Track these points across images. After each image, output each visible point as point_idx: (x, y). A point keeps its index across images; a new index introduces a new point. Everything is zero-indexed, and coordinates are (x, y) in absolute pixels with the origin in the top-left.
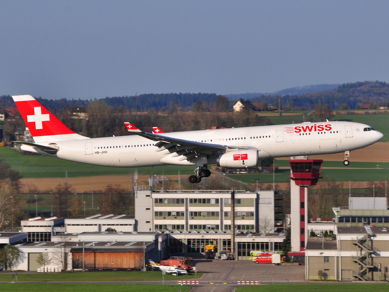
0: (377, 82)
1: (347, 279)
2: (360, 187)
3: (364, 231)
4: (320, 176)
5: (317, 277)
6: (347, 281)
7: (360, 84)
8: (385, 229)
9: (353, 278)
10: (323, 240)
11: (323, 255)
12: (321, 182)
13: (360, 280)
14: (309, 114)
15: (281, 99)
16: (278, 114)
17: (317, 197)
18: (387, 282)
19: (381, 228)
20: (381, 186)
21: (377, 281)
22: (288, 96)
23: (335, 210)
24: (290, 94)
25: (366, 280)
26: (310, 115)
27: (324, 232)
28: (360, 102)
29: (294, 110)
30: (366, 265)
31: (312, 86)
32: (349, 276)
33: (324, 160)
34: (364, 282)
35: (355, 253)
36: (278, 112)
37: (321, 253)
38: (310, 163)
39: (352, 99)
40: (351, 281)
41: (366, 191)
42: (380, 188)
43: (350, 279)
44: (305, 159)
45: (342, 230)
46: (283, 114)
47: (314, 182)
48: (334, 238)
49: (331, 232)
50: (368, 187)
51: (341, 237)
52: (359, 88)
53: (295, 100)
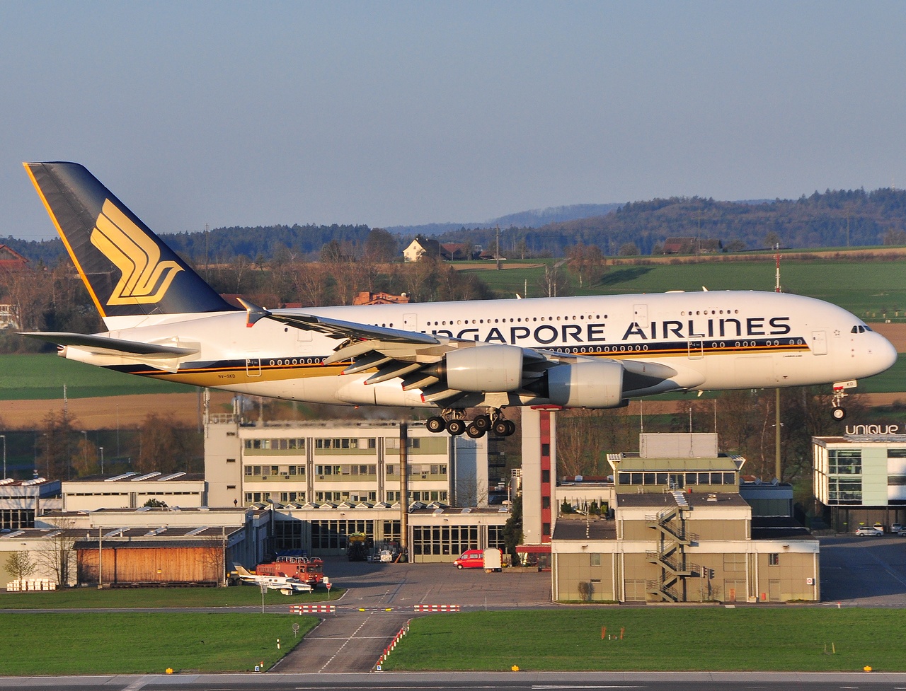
0: (695, 198)
1: (637, 598)
2: (663, 413)
3: (670, 501)
5: (576, 596)
6: (638, 603)
7: (661, 204)
8: (714, 496)
9: (648, 597)
10: (588, 519)
11: (588, 551)
13: (664, 600)
14: (556, 266)
15: (501, 235)
16: (494, 267)
17: (575, 432)
18: (718, 604)
19: (706, 495)
20: (706, 410)
21: (699, 602)
22: (514, 230)
23: (612, 460)
24: (519, 226)
25: (676, 600)
26: (560, 268)
27: (589, 504)
28: (663, 238)
29: (528, 258)
30: (676, 570)
31: (563, 208)
32: (640, 593)
34: (672, 603)
35: (651, 547)
36: (495, 262)
37: (584, 547)
39: (645, 234)
40: (645, 603)
41: (674, 420)
42: (702, 415)
43: (644, 598)
45: (624, 500)
46: (505, 266)
48: (610, 515)
49: (605, 504)
50: (677, 412)
51: (625, 514)
52: (658, 213)
53: (528, 237)
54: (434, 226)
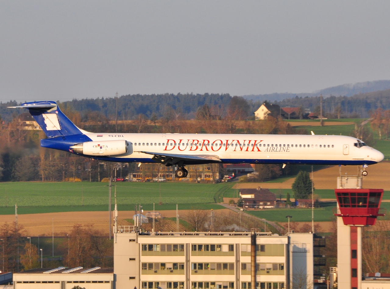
4: (380, 212)
12: (380, 221)
14: (363, 124)
15: (324, 101)
16: (319, 124)
22: (333, 98)
24: (337, 95)
26: (365, 125)
29: (343, 118)
31: (368, 83)
33: (385, 189)
36: (319, 121)
38: (365, 194)
44: (358, 188)
46: (326, 124)
47: (370, 220)
53: (343, 103)
54: (276, 95)
